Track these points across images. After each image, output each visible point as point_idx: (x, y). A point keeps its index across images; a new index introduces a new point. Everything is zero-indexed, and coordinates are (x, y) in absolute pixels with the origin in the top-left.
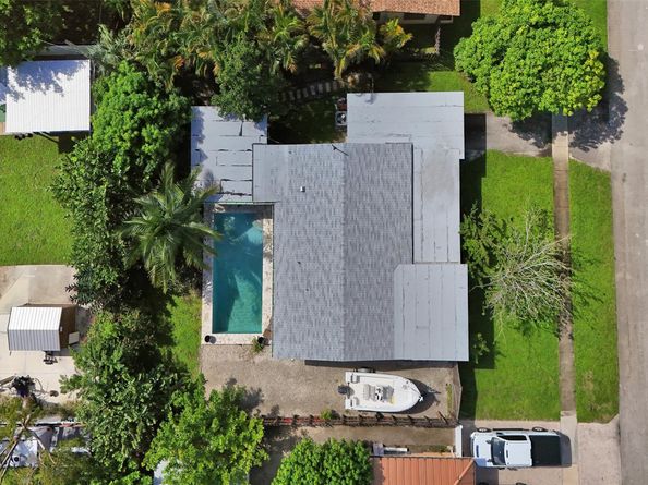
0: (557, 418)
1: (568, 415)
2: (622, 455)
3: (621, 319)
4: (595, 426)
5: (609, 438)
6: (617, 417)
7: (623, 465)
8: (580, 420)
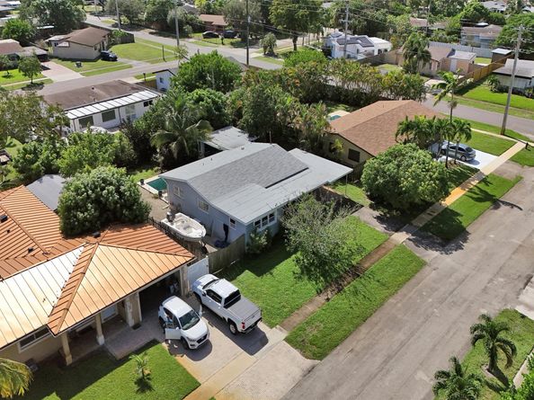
0: (271, 326)
1: (280, 330)
2: (299, 385)
3: (374, 319)
4: (296, 353)
5: (298, 367)
6: (317, 362)
7: (293, 390)
8: (287, 340)
